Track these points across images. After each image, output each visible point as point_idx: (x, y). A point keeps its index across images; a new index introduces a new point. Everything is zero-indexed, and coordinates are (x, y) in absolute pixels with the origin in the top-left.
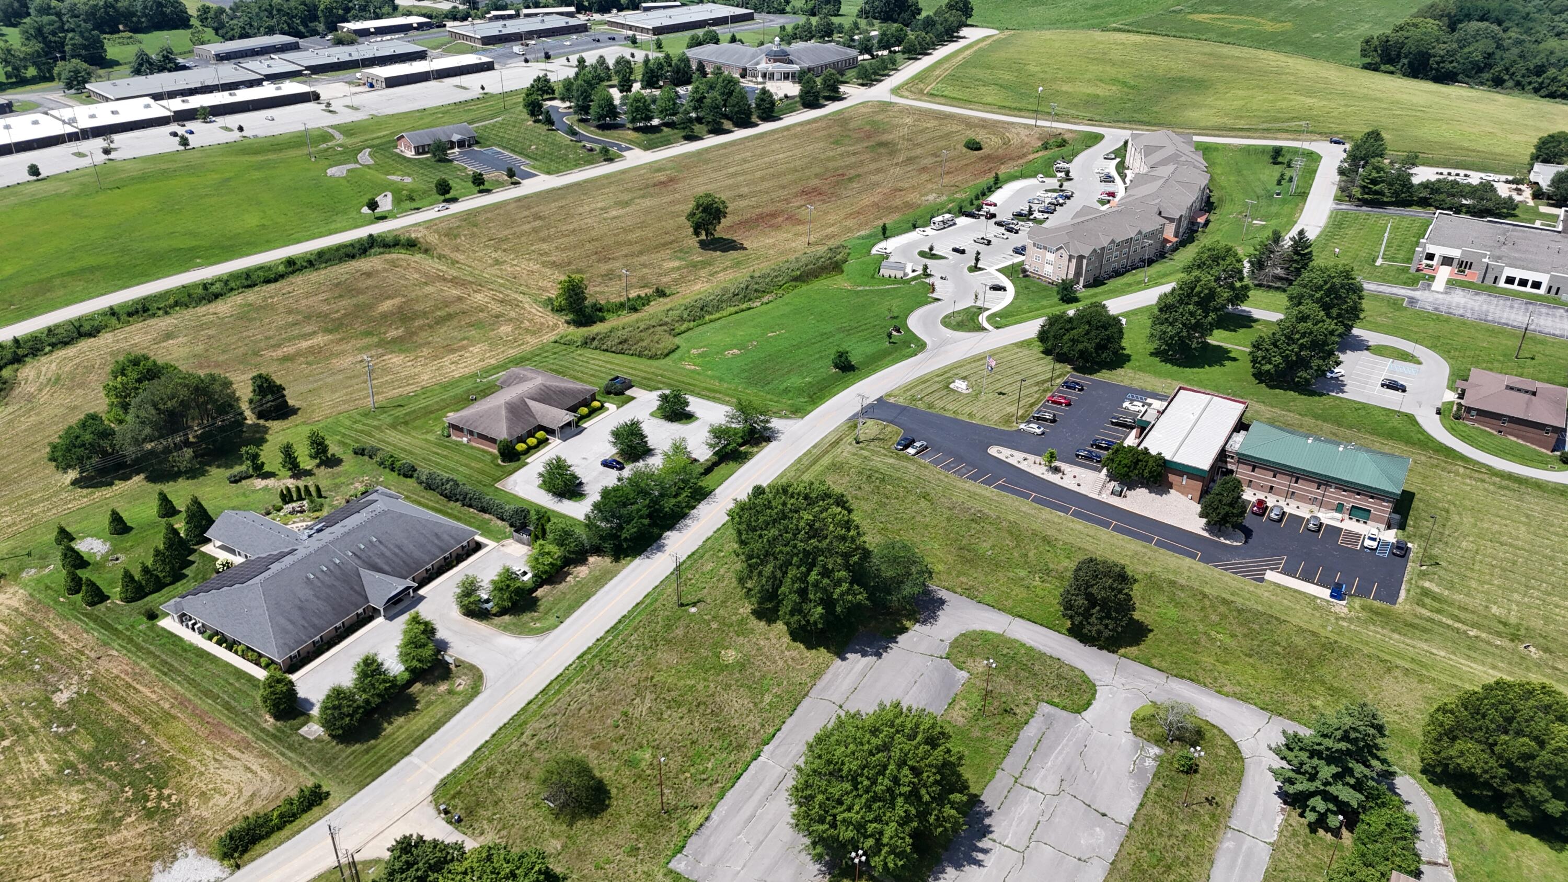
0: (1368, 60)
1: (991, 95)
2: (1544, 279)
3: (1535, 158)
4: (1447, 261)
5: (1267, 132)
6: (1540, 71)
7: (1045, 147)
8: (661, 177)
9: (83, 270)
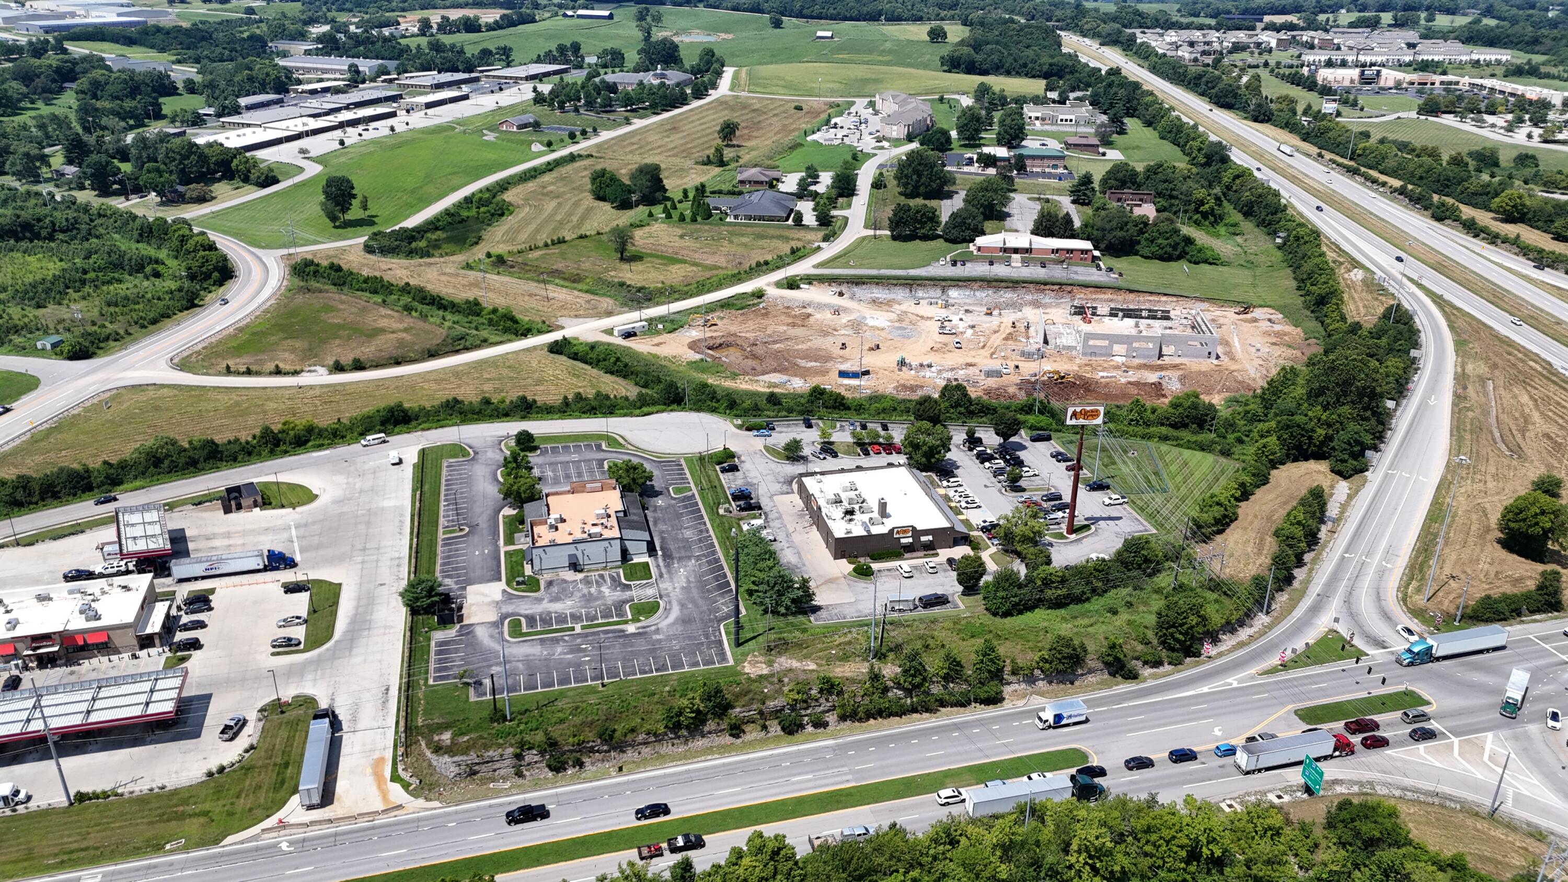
0: (946, 68)
1: (781, 91)
2: (1073, 117)
3: (1046, 90)
4: (1037, 118)
5: (926, 94)
6: (1025, 65)
7: (831, 107)
8: (669, 127)
9: (454, 173)
